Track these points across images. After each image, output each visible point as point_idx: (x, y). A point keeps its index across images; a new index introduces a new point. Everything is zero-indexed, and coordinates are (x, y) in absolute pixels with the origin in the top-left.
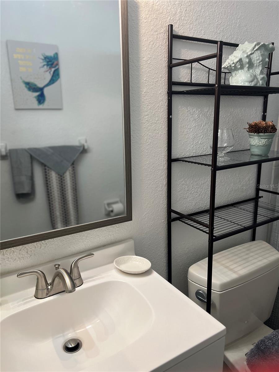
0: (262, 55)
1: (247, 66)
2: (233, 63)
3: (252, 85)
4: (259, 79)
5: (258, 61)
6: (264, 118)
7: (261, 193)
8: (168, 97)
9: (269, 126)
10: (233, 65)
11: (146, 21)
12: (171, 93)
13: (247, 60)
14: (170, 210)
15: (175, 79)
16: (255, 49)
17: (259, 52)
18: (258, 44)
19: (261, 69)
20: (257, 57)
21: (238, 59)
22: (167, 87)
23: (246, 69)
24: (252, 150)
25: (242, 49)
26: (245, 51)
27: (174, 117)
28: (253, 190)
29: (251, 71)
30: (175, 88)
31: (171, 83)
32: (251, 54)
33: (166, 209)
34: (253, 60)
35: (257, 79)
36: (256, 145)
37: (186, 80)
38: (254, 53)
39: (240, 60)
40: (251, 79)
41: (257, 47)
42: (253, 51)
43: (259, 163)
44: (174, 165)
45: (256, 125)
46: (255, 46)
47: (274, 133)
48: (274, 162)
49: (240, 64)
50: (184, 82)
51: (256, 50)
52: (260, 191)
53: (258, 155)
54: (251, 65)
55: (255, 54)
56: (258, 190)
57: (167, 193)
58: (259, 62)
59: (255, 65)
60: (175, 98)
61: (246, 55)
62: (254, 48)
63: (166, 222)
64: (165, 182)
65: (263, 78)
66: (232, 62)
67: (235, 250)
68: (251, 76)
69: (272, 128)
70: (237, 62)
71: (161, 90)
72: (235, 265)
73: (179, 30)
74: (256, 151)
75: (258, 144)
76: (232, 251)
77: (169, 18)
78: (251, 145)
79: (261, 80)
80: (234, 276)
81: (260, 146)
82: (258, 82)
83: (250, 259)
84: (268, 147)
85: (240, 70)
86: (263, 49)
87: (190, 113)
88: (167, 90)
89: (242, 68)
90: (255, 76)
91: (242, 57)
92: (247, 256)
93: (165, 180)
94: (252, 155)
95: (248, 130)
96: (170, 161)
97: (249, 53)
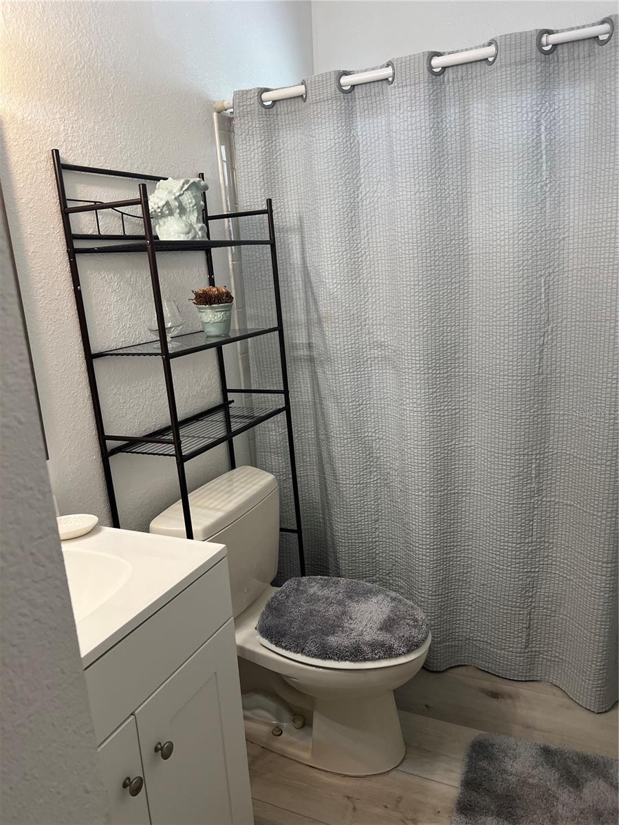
0: (195, 197)
1: (178, 211)
2: (159, 207)
3: (189, 239)
4: (197, 230)
5: (191, 205)
6: (212, 282)
7: (231, 396)
8: (70, 259)
9: (222, 294)
10: (159, 210)
11: (16, 143)
12: (72, 253)
13: (177, 204)
14: (102, 437)
15: (75, 231)
16: (184, 189)
17: (189, 192)
18: (187, 182)
19: (196, 216)
20: (189, 200)
21: (164, 203)
22: (65, 243)
23: (177, 215)
24: (206, 330)
25: (167, 188)
26: (172, 190)
27: (83, 287)
28: (219, 393)
29: (184, 218)
30: (78, 244)
31: (70, 237)
32: (180, 195)
33: (97, 437)
34: (183, 204)
35: (195, 229)
36: (211, 322)
37: (91, 231)
38: (183, 194)
39: (167, 203)
40: (186, 230)
41: (186, 187)
42: (182, 192)
43: (218, 347)
44: (97, 363)
45: (205, 293)
46: (184, 184)
47: (231, 302)
48: (238, 342)
49: (168, 210)
50: (89, 233)
51: (186, 190)
52: (228, 394)
53: (217, 336)
54: (182, 210)
55: (184, 196)
56: (225, 391)
57: (93, 410)
58: (193, 207)
59: (188, 210)
60: (81, 260)
61: (173, 197)
62: (182, 188)
63: (100, 460)
64: (87, 392)
65: (202, 227)
66: (157, 206)
67: (212, 485)
68: (186, 225)
69: (227, 296)
70: (163, 206)
71: (57, 248)
72: (216, 503)
73: (68, 158)
74: (213, 331)
75: (213, 320)
76: (208, 487)
77: (50, 139)
78: (204, 324)
79: (200, 230)
80: (219, 515)
81: (217, 322)
82: (196, 233)
83: (235, 490)
84: (227, 322)
85: (169, 217)
86: (194, 188)
87: (106, 281)
88: (65, 247)
89: (171, 214)
90: (191, 225)
91: (169, 199)
92: (229, 489)
93: (86, 390)
94: (208, 337)
95: (195, 301)
96: (90, 357)
97: (177, 194)
